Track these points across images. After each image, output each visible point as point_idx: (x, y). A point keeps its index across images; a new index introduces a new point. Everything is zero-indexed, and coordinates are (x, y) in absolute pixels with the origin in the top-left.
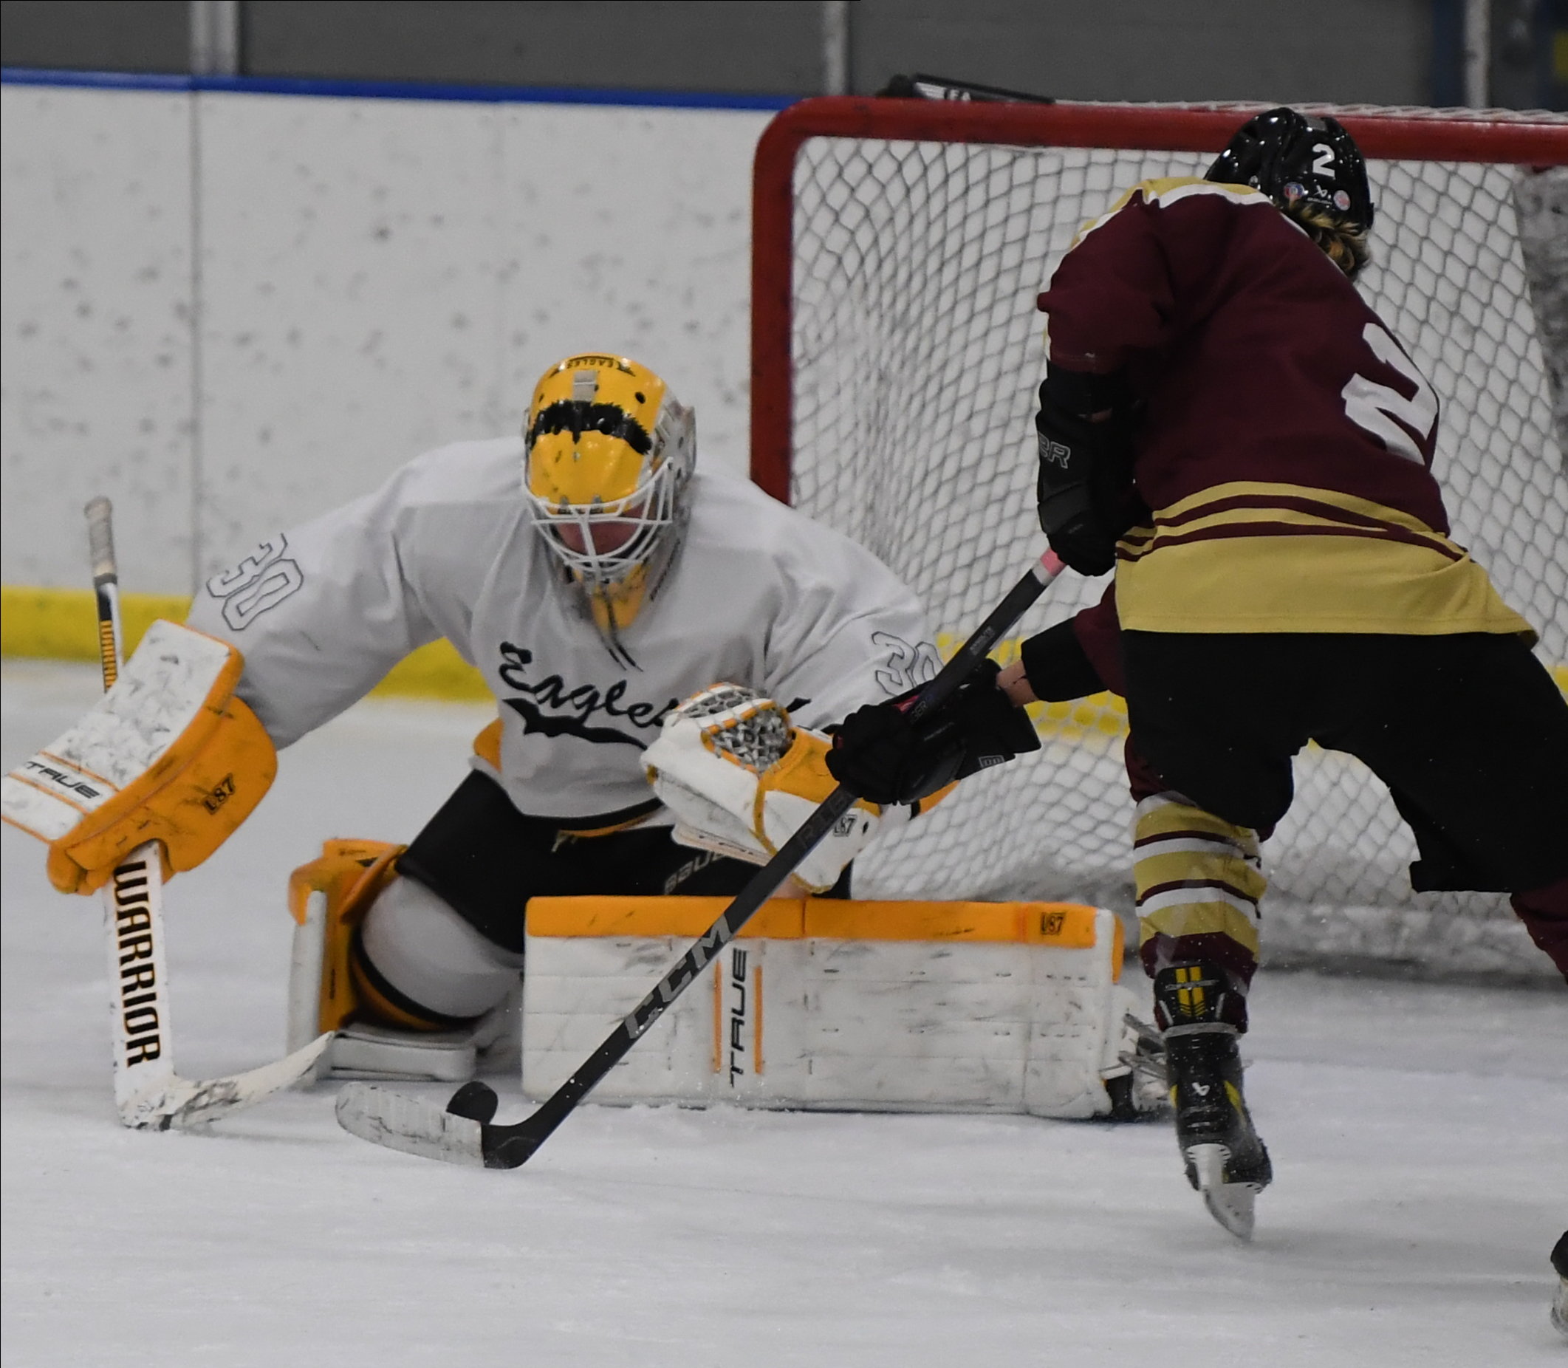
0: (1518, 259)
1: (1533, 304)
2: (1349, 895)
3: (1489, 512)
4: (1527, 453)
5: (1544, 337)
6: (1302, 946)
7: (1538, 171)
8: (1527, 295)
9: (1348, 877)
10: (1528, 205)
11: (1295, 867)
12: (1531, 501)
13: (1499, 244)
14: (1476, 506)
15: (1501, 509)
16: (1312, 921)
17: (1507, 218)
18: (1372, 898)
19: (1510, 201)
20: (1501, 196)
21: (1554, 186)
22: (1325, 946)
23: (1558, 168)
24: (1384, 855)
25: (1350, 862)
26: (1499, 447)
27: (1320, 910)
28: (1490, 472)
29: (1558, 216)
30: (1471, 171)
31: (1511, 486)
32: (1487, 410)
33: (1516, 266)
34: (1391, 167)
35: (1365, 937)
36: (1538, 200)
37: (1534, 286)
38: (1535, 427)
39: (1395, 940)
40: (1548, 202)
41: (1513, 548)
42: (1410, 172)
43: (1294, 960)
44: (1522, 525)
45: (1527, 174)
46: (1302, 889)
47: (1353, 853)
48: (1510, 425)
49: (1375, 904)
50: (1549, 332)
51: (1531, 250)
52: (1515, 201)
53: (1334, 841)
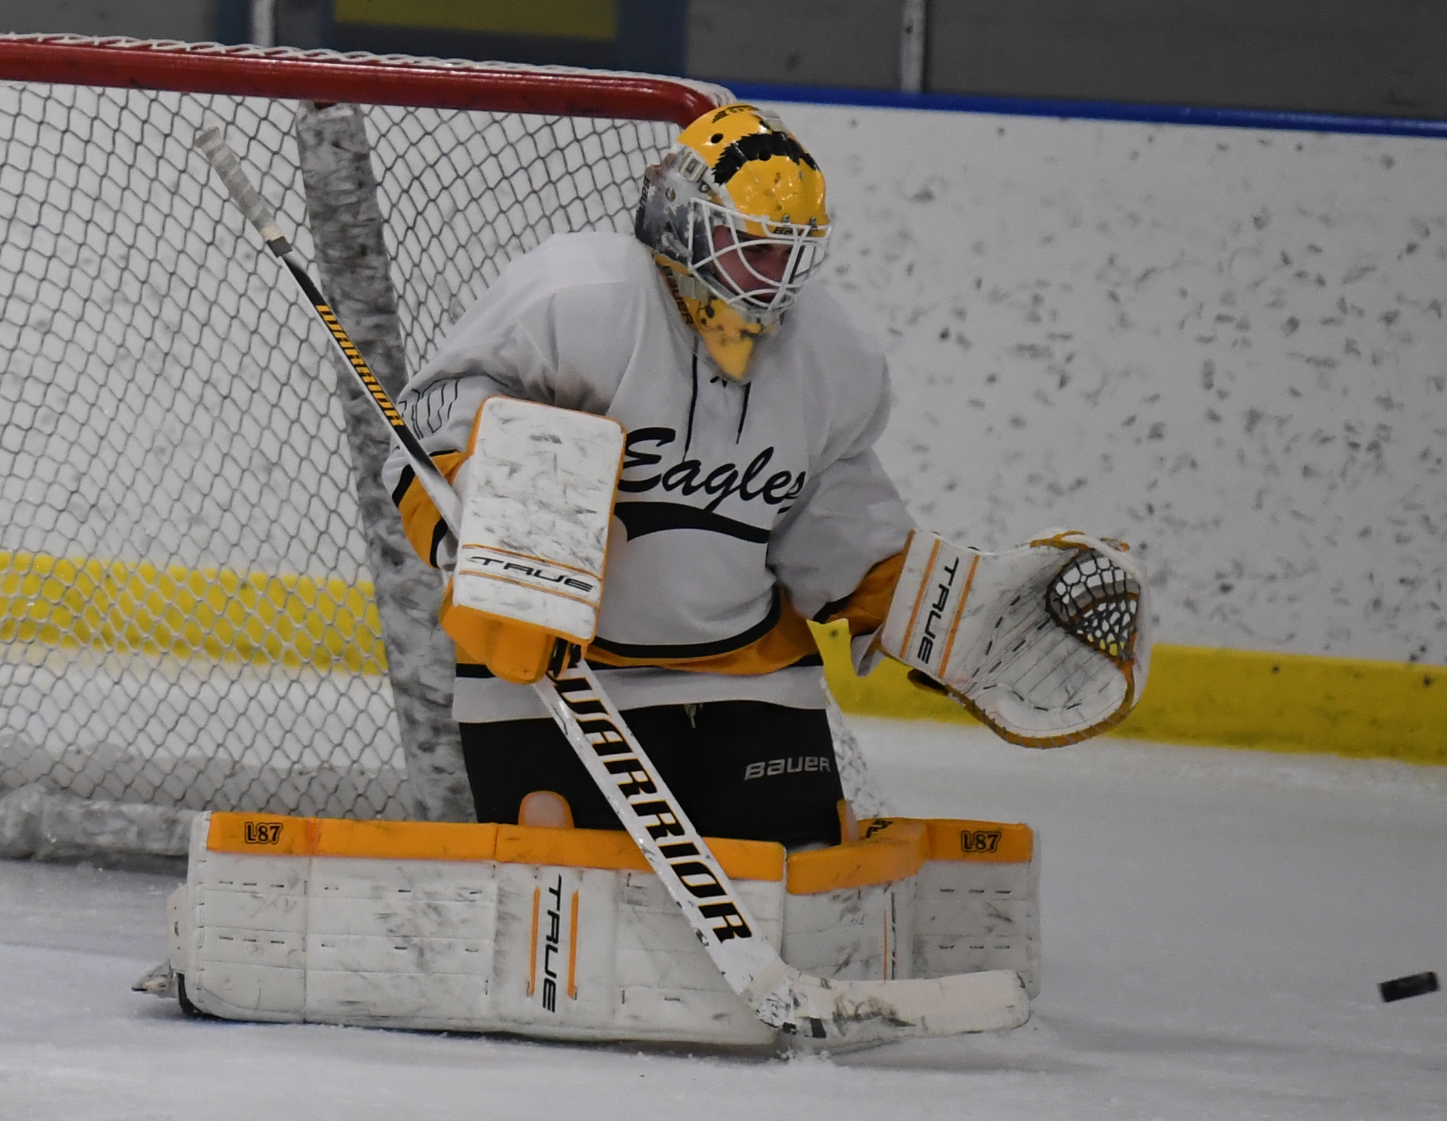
0: (299, 186)
1: (312, 230)
2: (127, 792)
3: (268, 427)
4: (304, 372)
5: (324, 265)
6: (81, 840)
7: (320, 107)
8: (307, 222)
9: (126, 774)
10: (310, 139)
11: (76, 763)
12: (308, 417)
13: (283, 172)
14: (256, 420)
15: (280, 424)
16: (89, 815)
17: (291, 148)
18: (149, 797)
19: (293, 132)
20: (285, 129)
21: (333, 121)
22: (104, 840)
23: (339, 105)
24: (161, 753)
25: (130, 760)
26: (279, 366)
27: (99, 805)
28: (270, 389)
29: (338, 150)
30: (258, 104)
31: (289, 402)
32: (269, 330)
33: (298, 194)
34: (182, 95)
35: (141, 834)
36: (319, 134)
37: (314, 216)
38: (313, 348)
39: (171, 836)
40: (328, 135)
41: (290, 461)
42: (201, 102)
43: (74, 852)
44: (299, 439)
45: (310, 111)
46: (82, 785)
47: (132, 750)
48: (289, 345)
49: (150, 801)
50: (327, 259)
51: (312, 182)
52: (298, 133)
53: (114, 739)
